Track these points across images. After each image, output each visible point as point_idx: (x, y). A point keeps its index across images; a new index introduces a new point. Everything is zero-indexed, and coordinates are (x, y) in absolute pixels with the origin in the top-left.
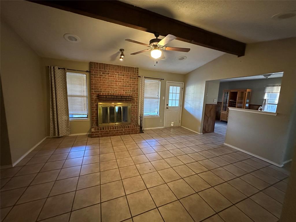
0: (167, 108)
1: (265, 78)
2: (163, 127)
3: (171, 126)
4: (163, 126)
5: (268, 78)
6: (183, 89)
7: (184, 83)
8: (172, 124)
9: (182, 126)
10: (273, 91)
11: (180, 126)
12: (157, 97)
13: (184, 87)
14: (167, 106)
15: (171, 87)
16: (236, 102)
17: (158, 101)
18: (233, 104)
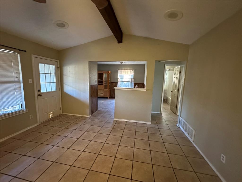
0: (40, 95)
1: (121, 64)
2: (36, 125)
3: (49, 118)
4: (37, 122)
5: (123, 65)
6: (59, 69)
7: (60, 62)
8: (50, 115)
9: (63, 113)
10: (122, 73)
11: (61, 114)
12: (16, 80)
13: (60, 67)
14: (39, 93)
15: (41, 66)
16: (103, 81)
17: (20, 87)
18: (101, 83)
